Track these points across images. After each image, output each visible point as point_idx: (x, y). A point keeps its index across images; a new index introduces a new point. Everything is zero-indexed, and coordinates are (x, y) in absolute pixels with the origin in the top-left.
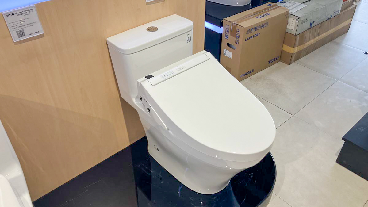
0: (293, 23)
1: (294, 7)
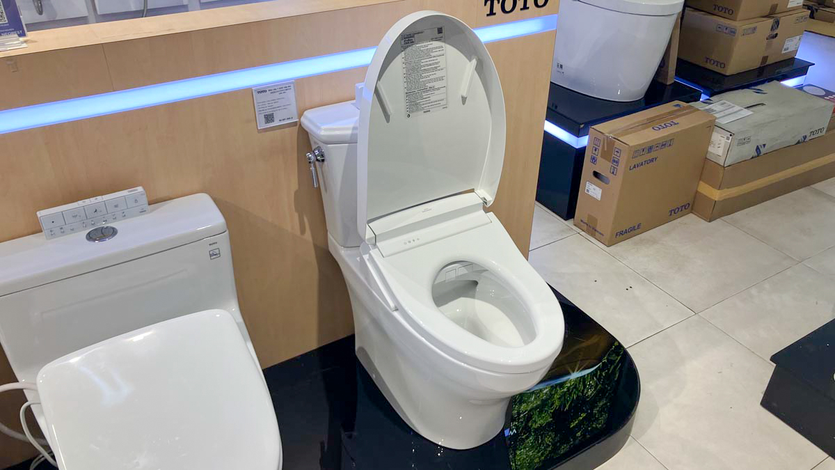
0: (719, 144)
1: (727, 113)
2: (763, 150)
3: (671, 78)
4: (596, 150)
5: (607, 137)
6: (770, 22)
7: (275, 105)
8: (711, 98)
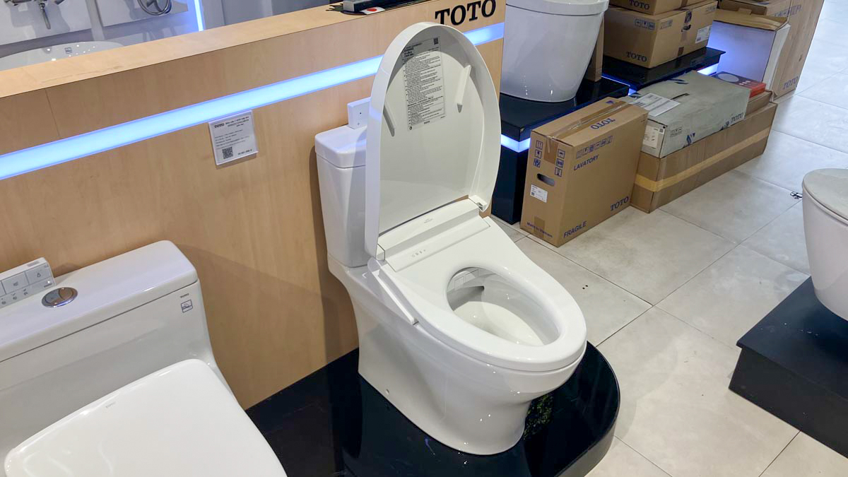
0: (653, 136)
1: (656, 106)
2: (694, 140)
3: (599, 75)
4: (538, 153)
5: (550, 139)
6: (684, 14)
7: (233, 138)
8: (638, 92)
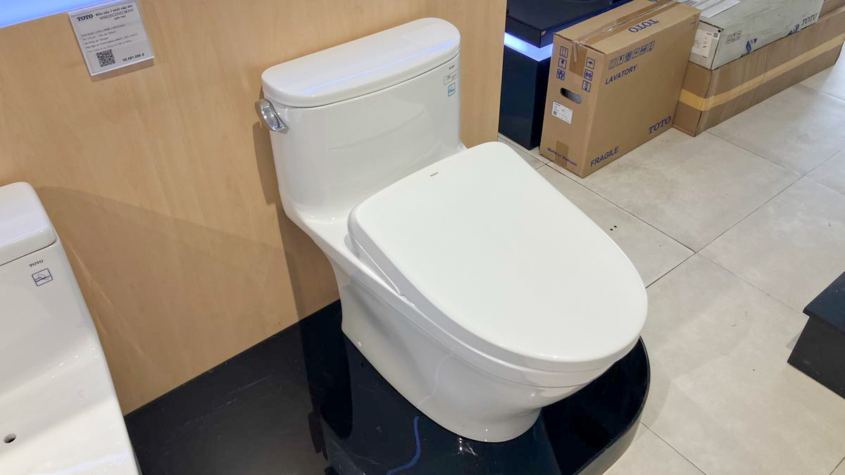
0: (706, 43)
1: (710, 5)
4: (563, 62)
5: (577, 45)
